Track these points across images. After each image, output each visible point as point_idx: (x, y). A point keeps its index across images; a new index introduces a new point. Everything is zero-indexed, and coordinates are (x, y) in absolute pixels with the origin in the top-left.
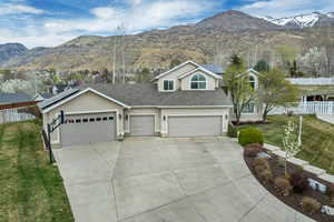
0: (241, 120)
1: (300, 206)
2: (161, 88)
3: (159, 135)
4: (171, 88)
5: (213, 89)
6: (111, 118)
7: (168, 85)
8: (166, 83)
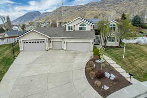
0: (107, 45)
1: (94, 84)
2: (67, 30)
3: (63, 50)
4: (71, 30)
5: (90, 30)
6: (43, 42)
7: (70, 28)
8: (69, 27)
